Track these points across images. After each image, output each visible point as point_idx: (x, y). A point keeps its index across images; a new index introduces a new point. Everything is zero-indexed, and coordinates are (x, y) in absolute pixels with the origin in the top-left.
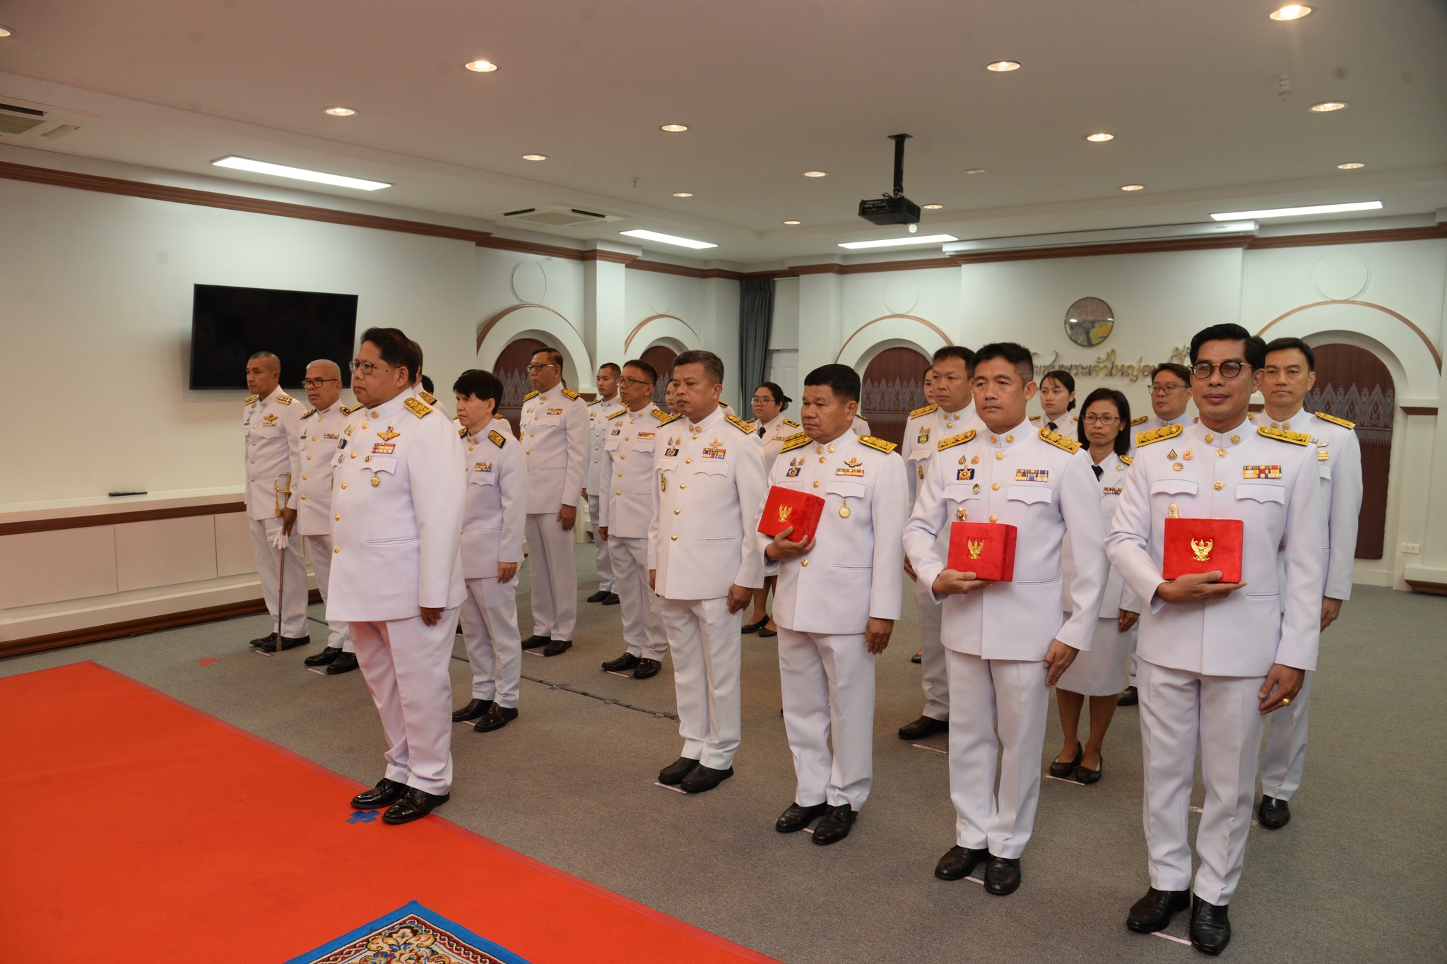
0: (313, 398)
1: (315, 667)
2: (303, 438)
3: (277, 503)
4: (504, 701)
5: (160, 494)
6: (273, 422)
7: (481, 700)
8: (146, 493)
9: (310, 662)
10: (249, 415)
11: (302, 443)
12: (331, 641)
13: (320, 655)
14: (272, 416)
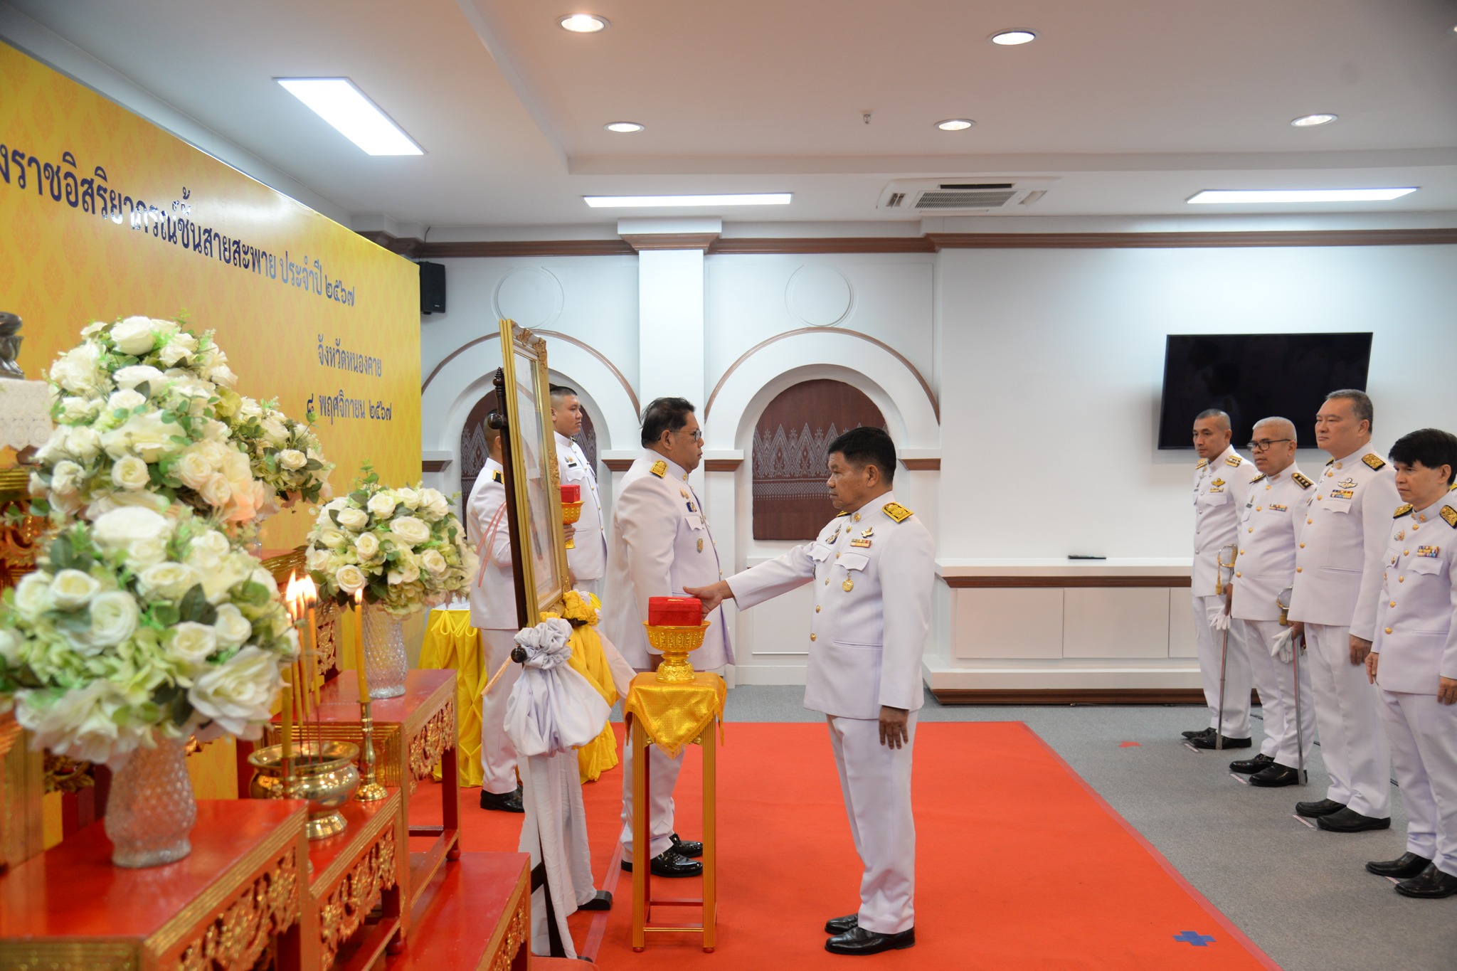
0: (1260, 463)
1: (1240, 774)
2: (1249, 506)
3: (1219, 579)
4: (1444, 864)
5: (1119, 561)
6: (1220, 488)
7: (1418, 857)
8: (1105, 558)
9: (1237, 768)
10: (1199, 479)
11: (1247, 511)
12: (1264, 748)
13: (1249, 761)
14: (1219, 481)
